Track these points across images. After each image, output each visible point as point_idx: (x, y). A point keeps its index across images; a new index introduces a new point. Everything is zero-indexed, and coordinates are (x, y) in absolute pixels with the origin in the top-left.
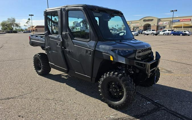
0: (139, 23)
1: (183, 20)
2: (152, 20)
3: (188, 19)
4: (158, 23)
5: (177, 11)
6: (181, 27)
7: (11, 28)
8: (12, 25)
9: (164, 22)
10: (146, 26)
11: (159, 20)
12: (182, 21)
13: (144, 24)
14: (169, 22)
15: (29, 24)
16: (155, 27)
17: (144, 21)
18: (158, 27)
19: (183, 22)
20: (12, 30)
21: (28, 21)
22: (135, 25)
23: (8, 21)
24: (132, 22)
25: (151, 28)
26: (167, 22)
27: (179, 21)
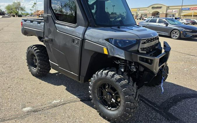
0: (147, 10)
1: (194, 8)
2: (160, 7)
4: (167, 11)
6: (191, 16)
7: (16, 12)
8: (17, 9)
9: (174, 10)
11: (168, 8)
12: (192, 9)
13: (153, 12)
14: (178, 10)
15: (35, 9)
16: (163, 14)
17: (153, 8)
18: (167, 15)
19: (193, 11)
20: (17, 14)
21: (34, 6)
22: (143, 12)
23: (13, 5)
24: (140, 9)
25: (160, 16)
26: (177, 10)
27: (189, 9)
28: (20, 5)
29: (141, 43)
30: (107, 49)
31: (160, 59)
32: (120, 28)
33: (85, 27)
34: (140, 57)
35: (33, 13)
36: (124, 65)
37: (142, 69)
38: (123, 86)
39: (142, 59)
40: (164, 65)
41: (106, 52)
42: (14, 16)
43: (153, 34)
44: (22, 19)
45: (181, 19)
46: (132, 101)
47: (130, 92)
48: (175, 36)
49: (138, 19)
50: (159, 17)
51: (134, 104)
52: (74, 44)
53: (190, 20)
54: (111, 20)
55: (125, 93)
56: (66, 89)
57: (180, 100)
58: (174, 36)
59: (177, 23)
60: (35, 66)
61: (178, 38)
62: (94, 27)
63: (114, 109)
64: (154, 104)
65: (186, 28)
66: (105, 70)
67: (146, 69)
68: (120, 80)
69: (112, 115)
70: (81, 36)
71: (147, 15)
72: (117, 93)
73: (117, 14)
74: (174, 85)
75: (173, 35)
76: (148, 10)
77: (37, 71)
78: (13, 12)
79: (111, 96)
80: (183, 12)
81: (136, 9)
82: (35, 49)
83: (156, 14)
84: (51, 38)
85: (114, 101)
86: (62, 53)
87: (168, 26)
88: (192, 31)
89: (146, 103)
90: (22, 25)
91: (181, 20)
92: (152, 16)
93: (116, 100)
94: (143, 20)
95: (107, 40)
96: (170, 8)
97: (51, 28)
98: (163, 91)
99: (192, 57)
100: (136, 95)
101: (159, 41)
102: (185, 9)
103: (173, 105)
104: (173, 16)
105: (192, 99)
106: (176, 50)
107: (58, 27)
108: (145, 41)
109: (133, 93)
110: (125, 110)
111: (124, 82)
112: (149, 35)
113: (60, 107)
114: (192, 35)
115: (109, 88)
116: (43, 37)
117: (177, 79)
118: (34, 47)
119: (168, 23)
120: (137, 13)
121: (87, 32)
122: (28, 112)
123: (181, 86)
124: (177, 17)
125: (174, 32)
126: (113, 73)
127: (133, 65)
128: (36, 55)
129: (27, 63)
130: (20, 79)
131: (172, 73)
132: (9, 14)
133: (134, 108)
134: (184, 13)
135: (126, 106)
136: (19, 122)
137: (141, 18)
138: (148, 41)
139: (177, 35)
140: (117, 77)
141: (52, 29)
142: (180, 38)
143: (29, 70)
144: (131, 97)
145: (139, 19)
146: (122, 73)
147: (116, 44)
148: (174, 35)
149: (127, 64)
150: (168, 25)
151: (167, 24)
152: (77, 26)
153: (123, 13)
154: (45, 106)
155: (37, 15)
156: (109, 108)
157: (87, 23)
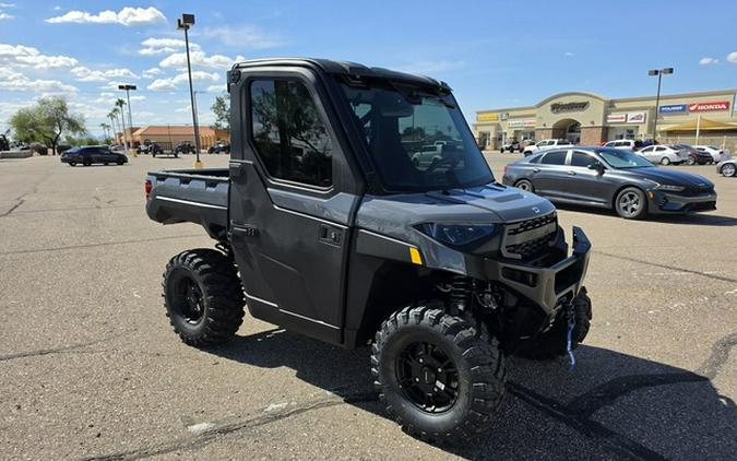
0: (534, 116)
1: (700, 105)
2: (583, 106)
3: (721, 104)
4: (605, 118)
5: (671, 71)
6: (693, 133)
7: (49, 135)
8: (54, 125)
9: (631, 115)
10: (564, 130)
11: (610, 106)
12: (696, 110)
13: (555, 122)
14: (647, 112)
15: (121, 122)
16: (595, 130)
17: (556, 108)
18: (606, 131)
19: (699, 115)
20: (54, 143)
21: (115, 110)
22: (520, 123)
23: (40, 111)
24: (511, 114)
25: (583, 135)
26: (642, 113)
27: (685, 109)
28: (63, 108)
29: (507, 231)
30: (420, 251)
31: (557, 275)
32: (448, 194)
33: (356, 194)
34: (505, 268)
35: (113, 136)
36: (462, 293)
37: (512, 301)
38: (465, 343)
39: (511, 274)
40: (571, 291)
41: (416, 259)
42: (43, 152)
43: (540, 206)
44: (149, 174)
45: (656, 147)
46: (489, 380)
47: (484, 357)
48: (629, 209)
49: (502, 151)
50: (578, 140)
51: (494, 388)
52: (326, 242)
53: (687, 147)
54: (419, 168)
55: (471, 361)
56: (297, 376)
57: (625, 392)
58: (625, 208)
59: (635, 164)
60: (195, 316)
61: (641, 213)
62: (380, 194)
63: (443, 409)
64: (551, 402)
65: (663, 181)
66: (415, 307)
67: (523, 299)
68: (455, 329)
69: (437, 424)
70: (345, 219)
71: (537, 134)
72: (451, 365)
73: (427, 132)
74: (613, 354)
75: (623, 205)
76: (538, 116)
77: (204, 329)
78: (37, 136)
79: (433, 376)
80: (666, 118)
81: (495, 114)
82: (195, 261)
83: (567, 131)
84: (254, 227)
85: (443, 387)
86: (289, 268)
87: (605, 175)
88: (682, 188)
89: (528, 401)
90: (148, 190)
91: (658, 149)
92: (553, 138)
93: (447, 385)
94: (523, 154)
95: (420, 227)
96: (618, 106)
97: (253, 200)
98: (573, 363)
99: (677, 273)
100: (499, 365)
101: (559, 224)
102: (671, 111)
103: (605, 404)
104: (631, 134)
105: (660, 387)
106: (629, 256)
107: (277, 196)
108: (518, 226)
109: (490, 360)
110: (472, 406)
111: (466, 333)
112: (527, 211)
113: (290, 417)
114: (683, 204)
115: (427, 353)
116: (224, 223)
117: (622, 339)
118: (191, 256)
119: (605, 164)
120: (498, 127)
121: (363, 209)
122: (205, 433)
123: (632, 357)
124: (643, 140)
125: (626, 196)
126: (437, 312)
127: (489, 293)
128: (199, 280)
129: (165, 306)
130: (151, 355)
131: (608, 324)
132: (25, 145)
133: (496, 399)
134: (668, 123)
135: (474, 394)
136: (188, 456)
137: (516, 146)
138: (526, 227)
139: (634, 206)
140: (449, 321)
141: (257, 203)
142: (645, 216)
143: (173, 328)
144: (487, 369)
145: (507, 149)
146: (461, 314)
147: (442, 237)
148: (625, 205)
149: (471, 288)
150: (603, 172)
151: (601, 169)
152: (333, 194)
153: (450, 129)
154: (249, 418)
155: (129, 144)
156: (429, 409)
157: (361, 184)
